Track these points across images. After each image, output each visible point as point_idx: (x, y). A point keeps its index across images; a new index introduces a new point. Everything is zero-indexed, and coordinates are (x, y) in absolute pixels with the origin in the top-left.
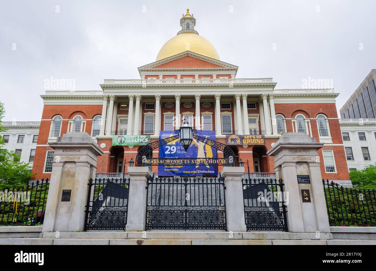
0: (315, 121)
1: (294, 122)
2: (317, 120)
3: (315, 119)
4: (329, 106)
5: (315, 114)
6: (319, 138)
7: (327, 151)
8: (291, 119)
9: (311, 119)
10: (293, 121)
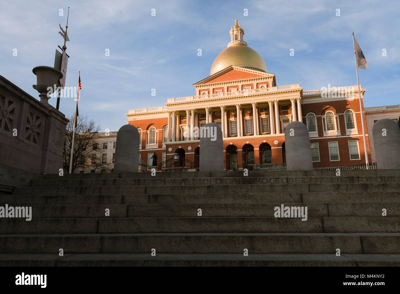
0: (343, 116)
1: (324, 119)
2: (345, 115)
3: (343, 114)
4: (356, 102)
5: (343, 110)
6: (346, 130)
7: (353, 141)
8: (321, 116)
9: (339, 114)
10: (323, 117)
